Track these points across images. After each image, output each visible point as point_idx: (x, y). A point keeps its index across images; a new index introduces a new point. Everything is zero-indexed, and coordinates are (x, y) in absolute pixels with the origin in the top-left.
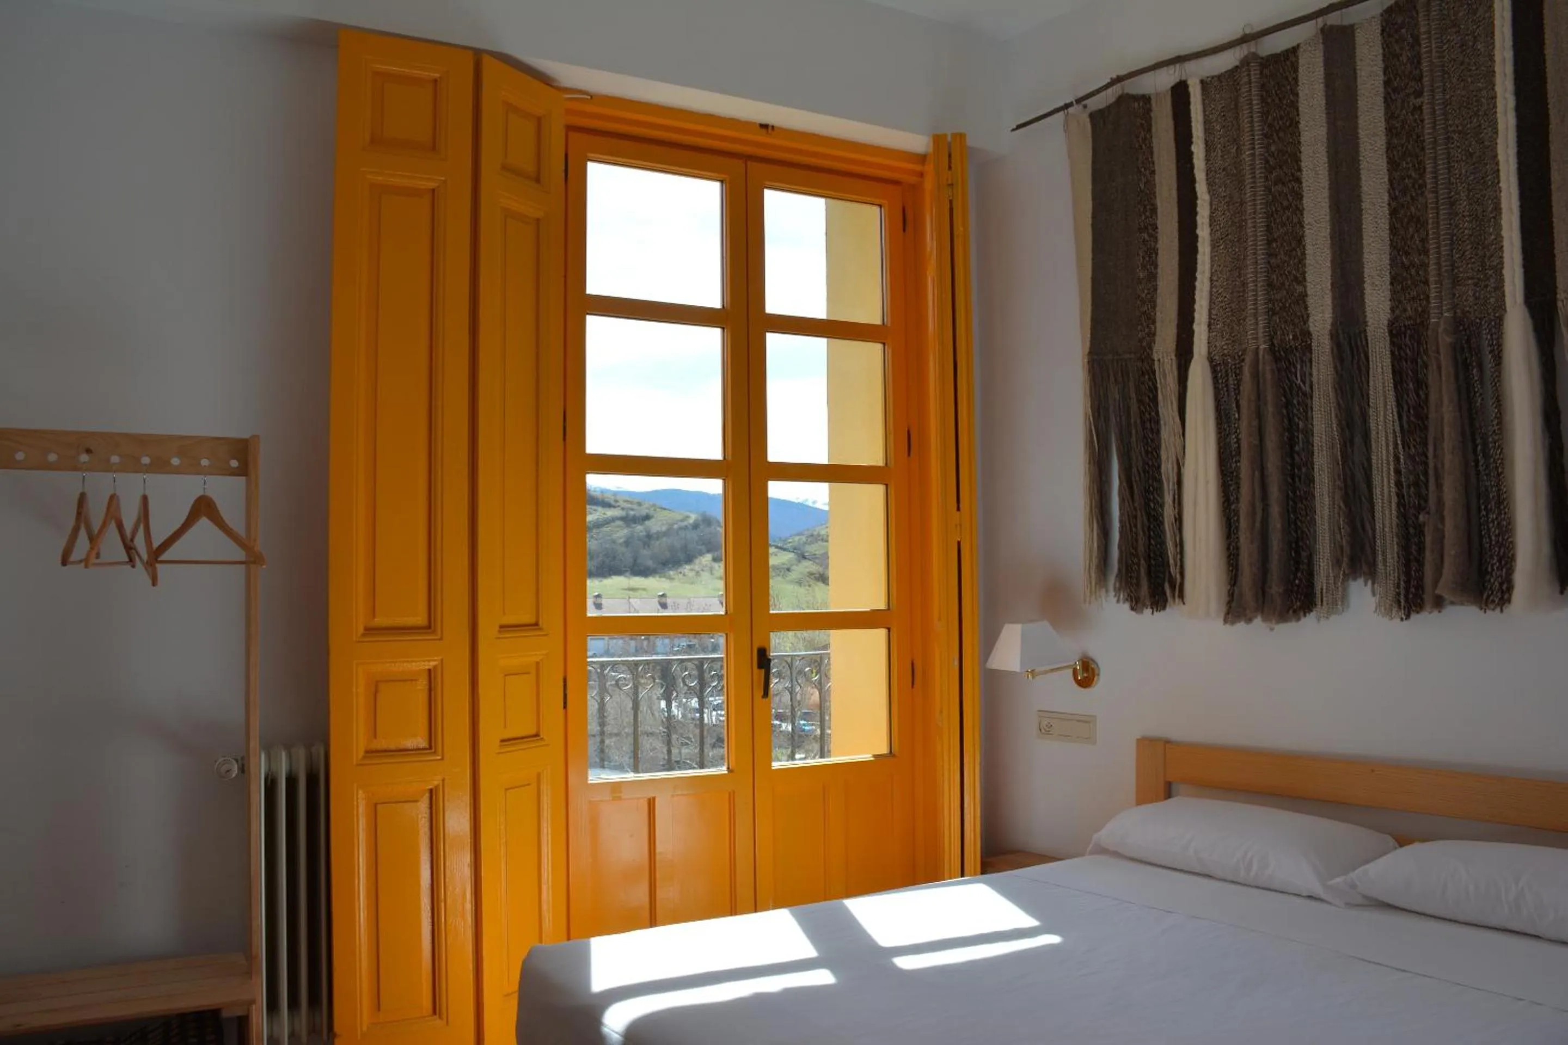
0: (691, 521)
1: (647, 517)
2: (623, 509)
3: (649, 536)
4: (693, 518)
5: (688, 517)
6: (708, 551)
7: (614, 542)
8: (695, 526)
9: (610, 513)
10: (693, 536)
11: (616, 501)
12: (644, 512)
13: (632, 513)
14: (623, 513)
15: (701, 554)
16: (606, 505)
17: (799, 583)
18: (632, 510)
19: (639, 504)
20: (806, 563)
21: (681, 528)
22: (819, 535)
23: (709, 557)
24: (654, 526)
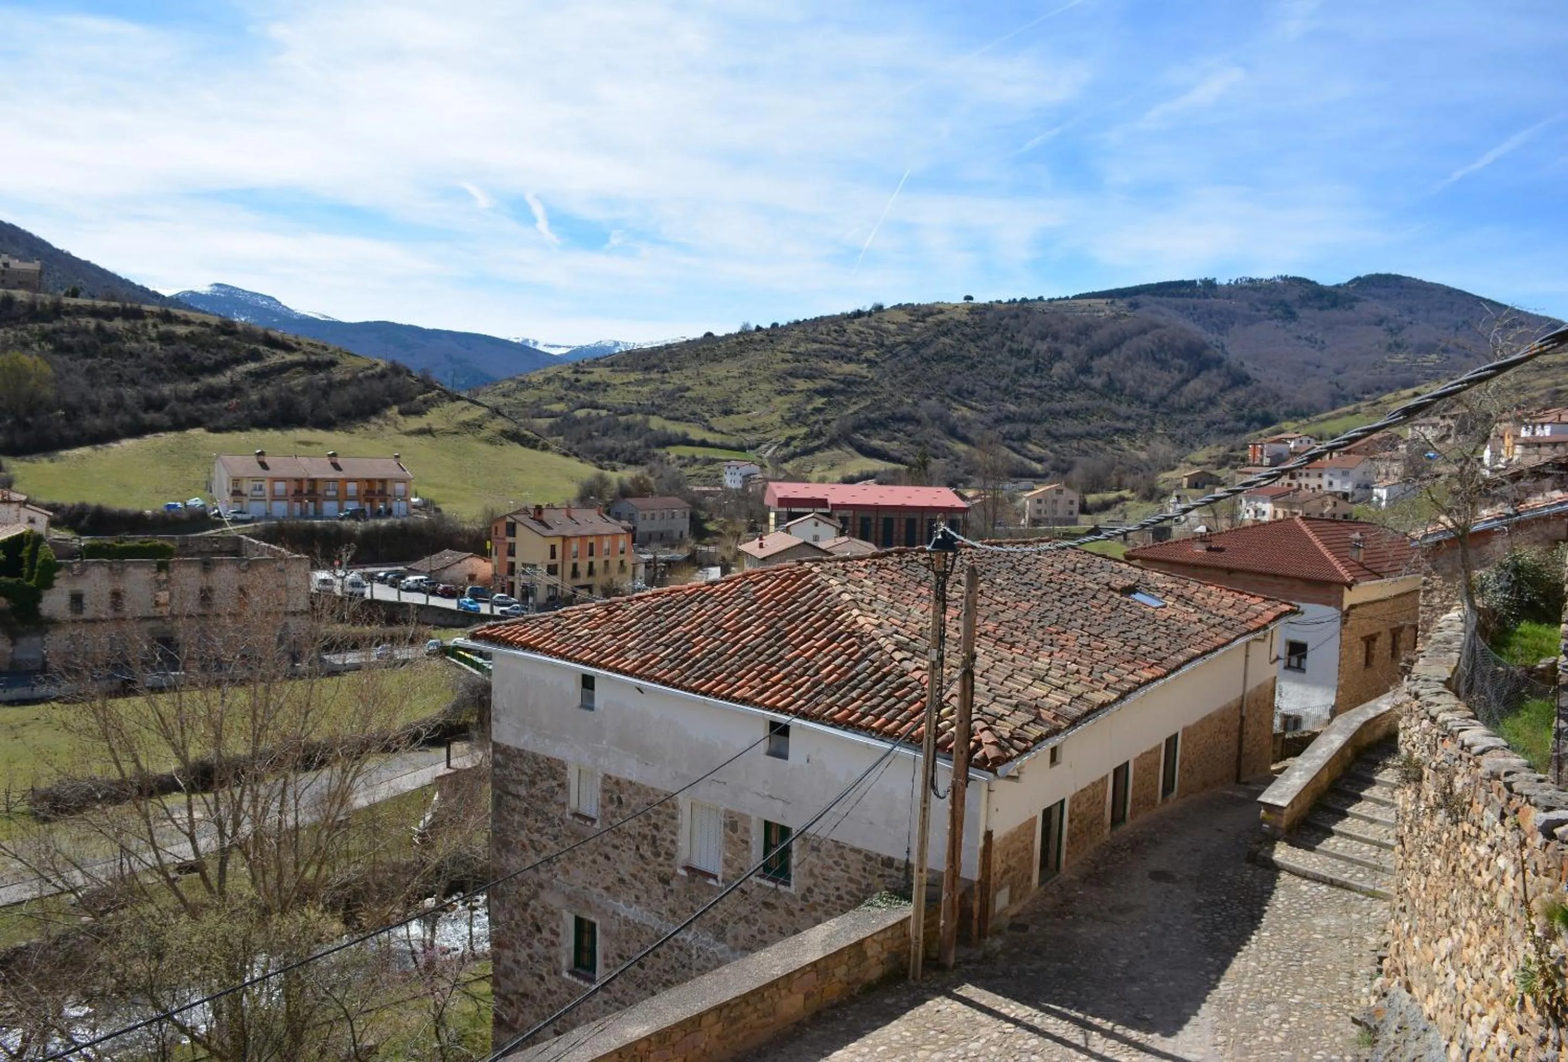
0: (378, 369)
1: (332, 363)
2: (305, 353)
3: (331, 385)
4: (383, 364)
5: (377, 365)
6: (395, 403)
7: (290, 390)
8: (383, 375)
9: (289, 358)
10: (379, 386)
11: (299, 344)
12: (327, 357)
13: (314, 358)
14: (304, 358)
15: (387, 405)
16: (288, 348)
17: (490, 441)
18: (315, 354)
19: (325, 348)
20: (500, 420)
21: (367, 377)
22: (530, 382)
23: (395, 409)
24: (338, 375)
